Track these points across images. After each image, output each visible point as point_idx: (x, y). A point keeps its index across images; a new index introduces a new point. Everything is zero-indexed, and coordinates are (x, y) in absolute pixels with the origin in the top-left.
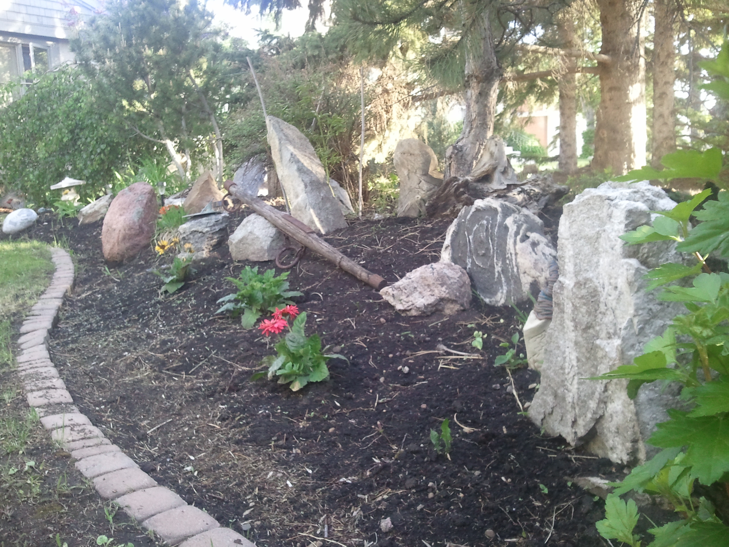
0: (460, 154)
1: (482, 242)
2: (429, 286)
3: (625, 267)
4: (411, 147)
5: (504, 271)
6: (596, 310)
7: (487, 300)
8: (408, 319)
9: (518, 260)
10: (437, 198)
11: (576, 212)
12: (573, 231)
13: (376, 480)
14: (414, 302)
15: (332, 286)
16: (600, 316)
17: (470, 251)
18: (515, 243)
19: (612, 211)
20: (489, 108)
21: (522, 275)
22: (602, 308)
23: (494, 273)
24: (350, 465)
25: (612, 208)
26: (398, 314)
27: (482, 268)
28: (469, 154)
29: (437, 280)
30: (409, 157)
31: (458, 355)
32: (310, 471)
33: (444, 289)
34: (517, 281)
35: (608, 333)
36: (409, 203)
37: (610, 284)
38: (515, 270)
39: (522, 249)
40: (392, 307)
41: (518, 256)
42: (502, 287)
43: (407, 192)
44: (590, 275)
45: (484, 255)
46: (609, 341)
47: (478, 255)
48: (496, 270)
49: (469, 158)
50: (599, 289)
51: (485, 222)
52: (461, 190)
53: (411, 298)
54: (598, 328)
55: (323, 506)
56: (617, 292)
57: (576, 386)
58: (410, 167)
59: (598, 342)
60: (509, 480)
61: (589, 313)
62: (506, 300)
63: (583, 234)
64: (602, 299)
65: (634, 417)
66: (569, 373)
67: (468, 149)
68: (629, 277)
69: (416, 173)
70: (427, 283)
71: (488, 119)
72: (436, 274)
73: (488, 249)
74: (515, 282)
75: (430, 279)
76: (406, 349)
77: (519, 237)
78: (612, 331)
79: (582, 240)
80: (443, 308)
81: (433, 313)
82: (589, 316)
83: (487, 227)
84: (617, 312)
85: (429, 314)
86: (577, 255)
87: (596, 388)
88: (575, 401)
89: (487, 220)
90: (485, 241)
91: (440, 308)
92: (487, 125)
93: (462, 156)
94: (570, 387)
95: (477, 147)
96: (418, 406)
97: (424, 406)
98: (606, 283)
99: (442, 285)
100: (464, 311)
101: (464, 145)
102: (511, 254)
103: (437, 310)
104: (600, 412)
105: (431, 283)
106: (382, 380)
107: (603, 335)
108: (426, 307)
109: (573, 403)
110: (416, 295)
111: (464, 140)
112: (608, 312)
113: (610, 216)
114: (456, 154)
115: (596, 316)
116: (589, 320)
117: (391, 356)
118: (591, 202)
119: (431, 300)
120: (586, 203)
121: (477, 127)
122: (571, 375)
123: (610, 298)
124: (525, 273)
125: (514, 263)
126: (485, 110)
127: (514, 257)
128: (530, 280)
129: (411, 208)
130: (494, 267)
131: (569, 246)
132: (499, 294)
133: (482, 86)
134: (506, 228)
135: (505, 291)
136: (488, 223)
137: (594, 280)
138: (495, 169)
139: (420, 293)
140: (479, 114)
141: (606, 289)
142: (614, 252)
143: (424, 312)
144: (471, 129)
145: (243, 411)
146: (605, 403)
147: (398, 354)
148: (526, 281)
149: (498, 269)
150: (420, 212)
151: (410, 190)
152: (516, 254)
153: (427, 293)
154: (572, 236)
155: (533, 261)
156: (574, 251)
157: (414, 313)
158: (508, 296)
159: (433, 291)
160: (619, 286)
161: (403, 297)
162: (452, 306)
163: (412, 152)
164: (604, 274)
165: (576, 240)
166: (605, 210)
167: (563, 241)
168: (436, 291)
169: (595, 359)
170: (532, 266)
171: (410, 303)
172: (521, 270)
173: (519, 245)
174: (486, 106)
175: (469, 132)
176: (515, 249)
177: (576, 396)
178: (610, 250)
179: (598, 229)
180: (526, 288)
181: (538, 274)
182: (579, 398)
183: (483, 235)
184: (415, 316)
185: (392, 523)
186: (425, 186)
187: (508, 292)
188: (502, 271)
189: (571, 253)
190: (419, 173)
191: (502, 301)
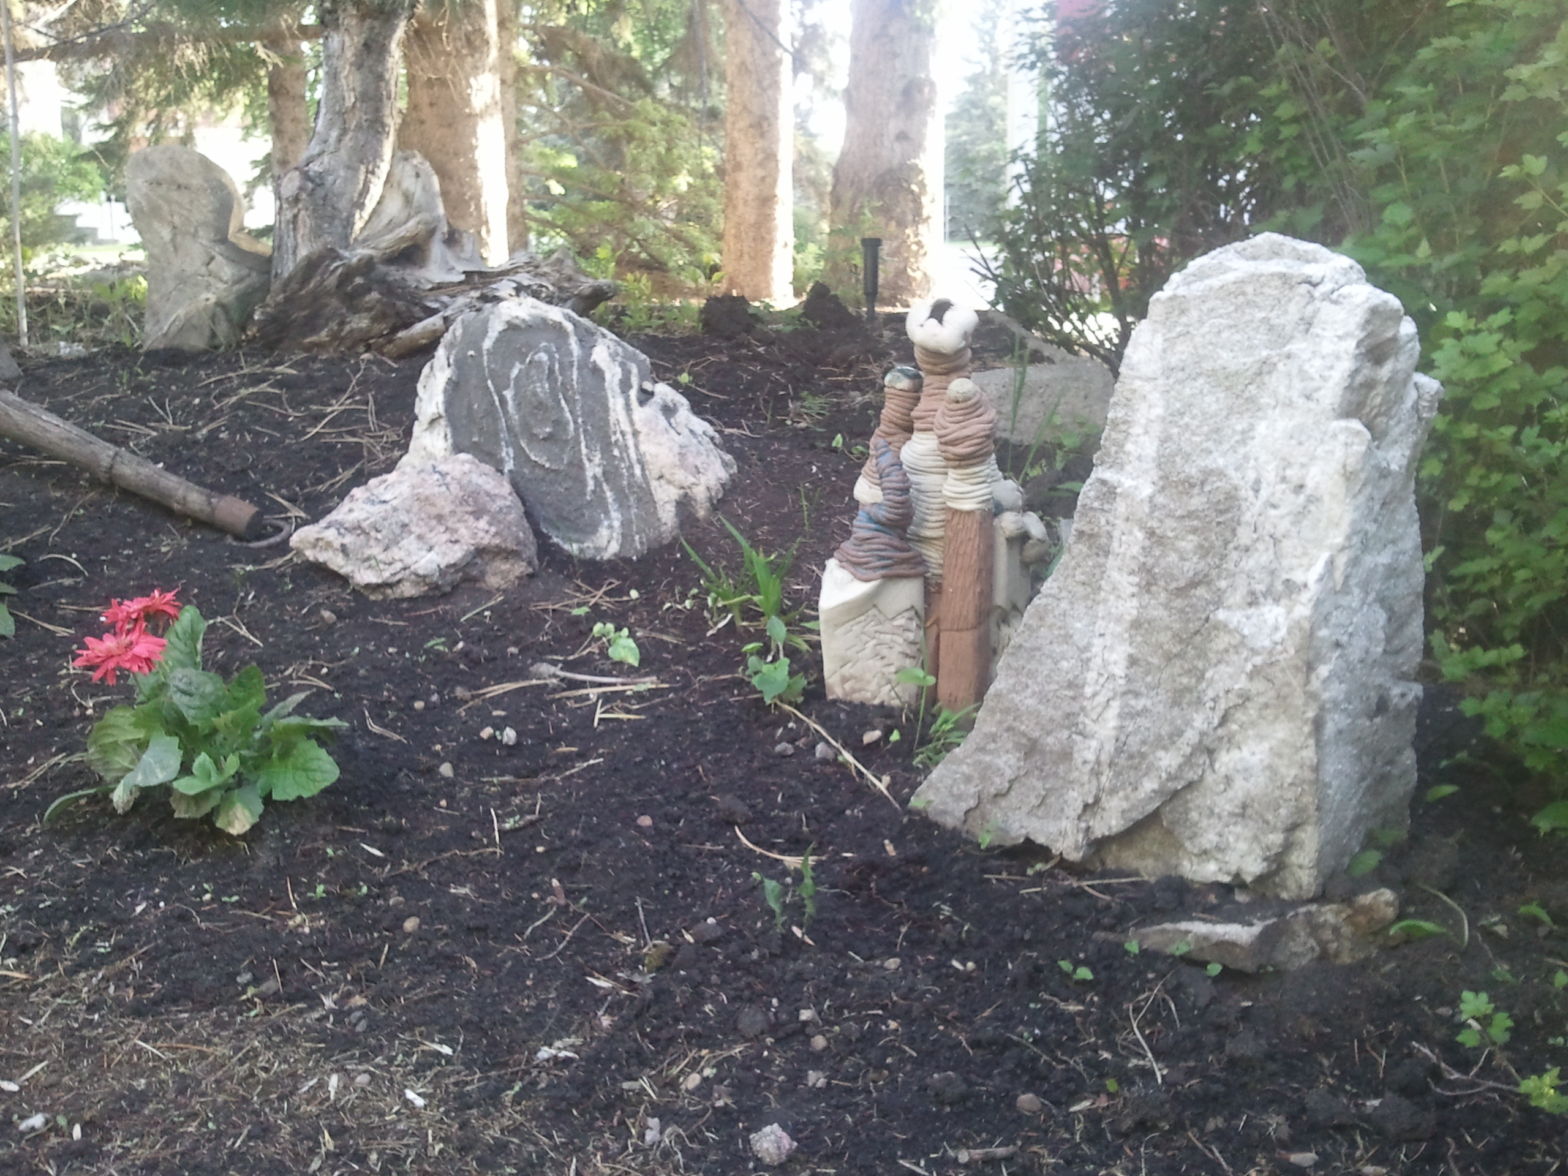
0: (320, 192)
1: (540, 406)
2: (440, 518)
3: (1342, 438)
4: (179, 168)
5: (610, 474)
6: (1226, 543)
7: (574, 548)
8: (396, 608)
9: (643, 448)
10: (287, 300)
11: (1194, 314)
12: (1174, 360)
13: (644, 1035)
14: (408, 561)
15: (97, 533)
16: (1235, 555)
17: (509, 429)
18: (628, 407)
19: (1317, 311)
20: (387, 83)
21: (654, 484)
22: (1244, 536)
23: (583, 483)
24: (541, 1006)
25: (1317, 303)
26: (360, 594)
27: (548, 471)
28: (341, 195)
29: (463, 501)
30: (175, 195)
31: (601, 685)
32: (446, 1050)
33: (483, 524)
34: (646, 497)
35: (1252, 593)
36: (181, 312)
37: (1284, 479)
38: (637, 471)
39: (647, 422)
40: (343, 580)
41: (641, 438)
42: (607, 513)
43: (171, 285)
44: (1218, 461)
45: (549, 438)
46: (1252, 611)
47: (532, 438)
48: (589, 474)
49: (343, 204)
50: (1246, 493)
51: (543, 357)
52: (359, 280)
53: (396, 553)
54: (1223, 584)
55: (550, 1137)
56: (1302, 498)
57: (1113, 723)
58: (176, 220)
59: (1221, 615)
60: (970, 965)
61: (1204, 551)
62: (622, 546)
63: (1206, 366)
64: (1247, 517)
65: (1309, 775)
66: (1095, 695)
67: (337, 181)
68: (1351, 461)
69: (195, 235)
70: (434, 511)
71: (387, 112)
72: (454, 487)
73: (560, 423)
74: (639, 500)
75: (441, 502)
76: (446, 684)
77: (633, 393)
78: (1260, 588)
79: (1201, 381)
80: (483, 574)
81: (455, 587)
82: (1203, 557)
83: (551, 371)
84: (1287, 545)
85: (448, 589)
86: (1173, 417)
87: (1188, 723)
88: (1104, 758)
89: (547, 351)
90: (550, 403)
91: (475, 572)
92: (383, 125)
93: (325, 198)
94: (1091, 726)
95: (362, 177)
96: (630, 822)
97: (646, 821)
98: (1270, 475)
99: (477, 514)
100: (531, 576)
101: (328, 172)
102: (623, 433)
103: (467, 579)
104: (1191, 775)
105: (446, 511)
106: (446, 769)
107: (1237, 597)
108: (442, 572)
109: (1098, 762)
110: (409, 543)
111: (326, 158)
112: (1261, 546)
113: (1308, 324)
114: (311, 194)
115: (1223, 557)
116: (1200, 567)
117: (419, 705)
118: (1249, 289)
119: (456, 554)
120: (1236, 292)
121: (359, 127)
122: (1101, 699)
123: (1273, 512)
124: (661, 477)
125: (633, 456)
126: (378, 88)
127: (631, 442)
128: (674, 493)
129: (188, 326)
130: (581, 467)
131: (1155, 397)
132: (604, 532)
133: (372, 28)
134: (597, 372)
135: (616, 524)
136: (551, 358)
137: (1231, 472)
138: (431, 233)
139: (420, 537)
140: (363, 97)
141: (1264, 493)
142: (1312, 405)
143: (436, 587)
144: (344, 131)
145: (77, 916)
146: (1211, 752)
147: (435, 698)
148: (666, 496)
149: (593, 469)
150: (213, 335)
151: (182, 279)
152: (636, 434)
153: (439, 537)
154: (1168, 371)
155: (677, 450)
156: (1167, 406)
157: (408, 590)
158: (626, 537)
159: (455, 531)
160: (1310, 484)
161: (376, 551)
162: (505, 567)
163: (181, 180)
164: (1263, 458)
165: (1181, 382)
166: (1293, 308)
167: (1138, 383)
168: (463, 532)
169: (1202, 654)
170: (676, 460)
171: (398, 566)
172: (653, 471)
173: (640, 414)
174: (380, 77)
175: (339, 140)
176: (632, 423)
177: (1110, 747)
178: (1301, 401)
179: (1265, 353)
180: (668, 515)
181: (692, 479)
182: (1119, 751)
183: (542, 388)
184: (411, 599)
185: (793, 1138)
186: (228, 271)
187: (626, 524)
188: (604, 473)
189: (1159, 411)
190: (205, 237)
191: (614, 548)
